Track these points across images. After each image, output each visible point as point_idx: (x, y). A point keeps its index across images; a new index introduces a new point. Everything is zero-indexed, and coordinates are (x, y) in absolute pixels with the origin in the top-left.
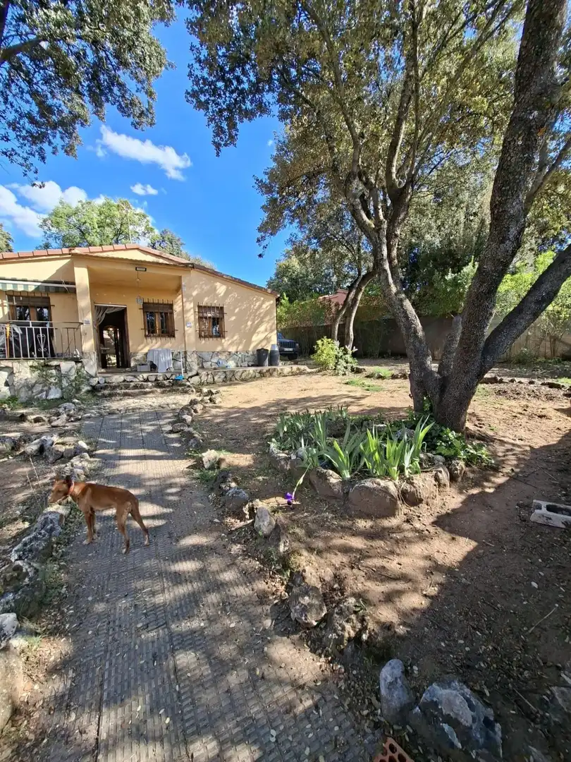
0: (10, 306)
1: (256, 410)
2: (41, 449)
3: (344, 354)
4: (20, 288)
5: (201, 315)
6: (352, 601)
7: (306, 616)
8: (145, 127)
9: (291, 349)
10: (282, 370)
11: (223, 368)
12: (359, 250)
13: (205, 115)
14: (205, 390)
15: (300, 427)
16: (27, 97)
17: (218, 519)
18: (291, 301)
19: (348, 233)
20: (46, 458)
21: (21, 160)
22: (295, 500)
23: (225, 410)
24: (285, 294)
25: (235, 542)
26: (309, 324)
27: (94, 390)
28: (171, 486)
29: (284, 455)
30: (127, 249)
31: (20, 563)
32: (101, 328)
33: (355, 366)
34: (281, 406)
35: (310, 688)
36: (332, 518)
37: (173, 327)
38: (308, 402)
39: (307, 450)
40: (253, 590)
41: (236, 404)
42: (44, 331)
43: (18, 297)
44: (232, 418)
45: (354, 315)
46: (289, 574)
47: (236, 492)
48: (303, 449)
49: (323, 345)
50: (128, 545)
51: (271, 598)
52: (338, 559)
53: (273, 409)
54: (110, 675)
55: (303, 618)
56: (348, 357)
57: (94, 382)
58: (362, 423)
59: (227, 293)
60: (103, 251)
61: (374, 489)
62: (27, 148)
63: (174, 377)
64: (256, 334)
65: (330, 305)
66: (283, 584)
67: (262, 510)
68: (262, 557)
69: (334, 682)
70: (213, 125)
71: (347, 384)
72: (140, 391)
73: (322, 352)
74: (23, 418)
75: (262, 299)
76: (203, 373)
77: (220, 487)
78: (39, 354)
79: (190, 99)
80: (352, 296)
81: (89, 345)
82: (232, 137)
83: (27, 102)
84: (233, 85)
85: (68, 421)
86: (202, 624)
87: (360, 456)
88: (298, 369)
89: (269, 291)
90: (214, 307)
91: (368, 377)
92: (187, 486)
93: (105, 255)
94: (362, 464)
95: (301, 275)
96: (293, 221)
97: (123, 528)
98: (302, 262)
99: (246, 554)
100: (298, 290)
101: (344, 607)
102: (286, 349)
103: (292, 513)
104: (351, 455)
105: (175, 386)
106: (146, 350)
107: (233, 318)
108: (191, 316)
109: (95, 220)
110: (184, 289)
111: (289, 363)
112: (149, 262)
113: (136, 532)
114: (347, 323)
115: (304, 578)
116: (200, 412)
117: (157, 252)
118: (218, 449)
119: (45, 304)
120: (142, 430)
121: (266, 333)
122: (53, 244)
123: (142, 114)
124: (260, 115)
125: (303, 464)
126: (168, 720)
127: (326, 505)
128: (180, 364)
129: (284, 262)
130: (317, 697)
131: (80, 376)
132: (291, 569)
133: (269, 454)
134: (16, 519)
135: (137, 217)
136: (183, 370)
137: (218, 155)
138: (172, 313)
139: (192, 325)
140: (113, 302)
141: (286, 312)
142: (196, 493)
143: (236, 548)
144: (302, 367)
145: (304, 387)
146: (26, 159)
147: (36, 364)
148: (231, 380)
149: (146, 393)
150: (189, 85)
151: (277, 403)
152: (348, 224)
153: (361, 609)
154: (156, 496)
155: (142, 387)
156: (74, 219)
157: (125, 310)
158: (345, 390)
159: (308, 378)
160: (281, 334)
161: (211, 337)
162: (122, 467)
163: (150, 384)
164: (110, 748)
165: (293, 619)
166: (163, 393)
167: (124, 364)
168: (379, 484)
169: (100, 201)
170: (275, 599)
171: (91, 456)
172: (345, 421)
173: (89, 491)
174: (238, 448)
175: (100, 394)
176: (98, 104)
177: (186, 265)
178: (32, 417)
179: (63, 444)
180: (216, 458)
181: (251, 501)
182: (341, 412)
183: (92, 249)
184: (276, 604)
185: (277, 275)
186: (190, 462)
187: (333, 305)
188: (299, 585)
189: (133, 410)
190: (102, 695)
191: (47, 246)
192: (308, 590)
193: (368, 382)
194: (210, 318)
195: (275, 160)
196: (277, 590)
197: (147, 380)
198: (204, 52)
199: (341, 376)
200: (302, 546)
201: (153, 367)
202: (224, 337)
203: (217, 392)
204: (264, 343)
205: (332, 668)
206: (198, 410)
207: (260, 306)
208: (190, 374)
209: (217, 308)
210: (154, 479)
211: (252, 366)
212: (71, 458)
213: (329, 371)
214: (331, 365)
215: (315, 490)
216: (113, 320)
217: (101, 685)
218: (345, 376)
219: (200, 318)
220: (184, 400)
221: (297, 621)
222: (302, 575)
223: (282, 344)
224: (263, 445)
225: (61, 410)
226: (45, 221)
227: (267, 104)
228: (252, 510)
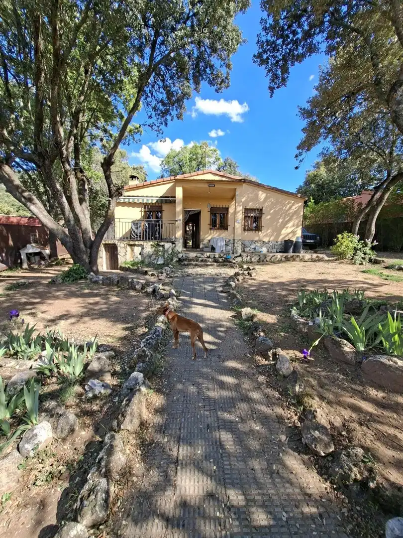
0: (145, 211)
1: (281, 284)
2: (154, 291)
3: (363, 247)
4: (150, 202)
5: (246, 215)
6: (360, 451)
7: (316, 445)
8: (223, 90)
9: (312, 241)
10: (303, 256)
11: (259, 252)
12: (391, 153)
13: (266, 68)
14: (245, 267)
15: (317, 301)
16: (162, 90)
17: (250, 354)
18: (316, 203)
19: (381, 139)
20: (156, 296)
21: (156, 128)
22: (310, 356)
23: (258, 282)
24: (311, 198)
25: (261, 374)
26: (330, 221)
27: (180, 260)
28: (221, 326)
29: (303, 320)
30: (204, 174)
31: (144, 348)
32: (186, 223)
33: (373, 257)
34: (302, 284)
35: (316, 500)
36: (343, 379)
37: (227, 223)
38: (324, 283)
39: (324, 320)
40: (273, 410)
41: (266, 278)
42: (159, 225)
43: (148, 206)
44: (262, 288)
45: (378, 213)
46: (302, 409)
47: (264, 340)
48: (320, 319)
49: (343, 238)
50: (195, 355)
51: (286, 421)
52: (347, 414)
53: (294, 285)
54: (184, 425)
55: (313, 446)
56: (367, 250)
57: (180, 256)
58: (379, 307)
59: (265, 199)
60: (191, 176)
61: (390, 366)
62: (159, 120)
63: (225, 256)
64: (285, 229)
65: (353, 205)
66: (296, 415)
67: (283, 357)
68: (281, 390)
69: (337, 506)
70: (270, 74)
71: (364, 272)
72: (204, 263)
73: (342, 244)
74: (146, 273)
75: (293, 202)
76: (244, 255)
77: (252, 334)
78: (155, 238)
79: (256, 60)
80: (378, 196)
81: (179, 234)
82: (284, 80)
83: (161, 93)
84: (289, 38)
85: (166, 277)
86: (237, 419)
87: (376, 335)
88: (317, 257)
89: (299, 195)
90: (255, 209)
91: (386, 268)
92: (230, 328)
93: (192, 178)
94: (378, 341)
95: (328, 182)
96: (327, 136)
97: (193, 345)
98: (330, 170)
99: (269, 385)
100: (323, 194)
101: (351, 453)
102: (308, 241)
103: (306, 365)
104: (367, 331)
105: (225, 262)
106: (209, 238)
107: (269, 217)
108: (240, 216)
109: (188, 158)
110: (237, 197)
111: (310, 251)
112: (217, 181)
113: (200, 349)
114: (370, 221)
115: (315, 417)
116: (241, 281)
117: (222, 174)
118: (253, 308)
119: (160, 210)
120: (205, 288)
121: (293, 228)
122: (166, 175)
123: (223, 81)
124: (309, 55)
125: (320, 331)
126: (215, 467)
127: (338, 367)
128: (230, 248)
129: (313, 172)
130: (322, 510)
131: (173, 251)
132: (304, 406)
133: (291, 318)
134: (142, 326)
135: (211, 152)
136: (231, 252)
137: (271, 96)
138: (227, 214)
139: (240, 221)
140: (194, 208)
141: (311, 212)
142: (236, 334)
143: (262, 378)
144: (321, 256)
145: (323, 271)
146: (158, 127)
147: (153, 244)
148: (263, 261)
149: (207, 265)
150: (256, 50)
151: (298, 281)
152: (381, 131)
153: (370, 461)
154: (212, 330)
155: (206, 261)
156: (176, 159)
157: (200, 212)
158: (361, 277)
159: (326, 265)
160: (305, 228)
161: (252, 230)
162: (193, 309)
163: (210, 260)
164: (184, 466)
165: (304, 443)
166: (218, 266)
167: (196, 246)
168: (396, 363)
169: (191, 145)
170: (290, 423)
171: (177, 299)
172: (361, 302)
173: (176, 319)
174: (266, 309)
175: (183, 263)
176: (197, 83)
177: (240, 181)
178: (150, 273)
179: (164, 290)
180: (250, 313)
181: (275, 349)
182: (358, 295)
183: (186, 175)
184: (290, 427)
185: (305, 183)
186: (233, 314)
187: (356, 205)
188: (311, 421)
189: (200, 275)
190: (180, 435)
191: (162, 177)
192: (319, 427)
193: (386, 272)
194: (252, 217)
195: (317, 89)
196: (291, 417)
197: (209, 257)
198: (270, 21)
199: (358, 266)
200: (315, 393)
201: (213, 249)
202: (261, 231)
203: (253, 269)
204: (290, 235)
205: (337, 495)
206: (240, 279)
207: (290, 208)
208: (236, 255)
209: (258, 209)
210: (211, 320)
211: (280, 252)
212: (167, 298)
213: (347, 260)
214: (349, 255)
215: (329, 353)
216: (193, 219)
217: (180, 429)
218: (361, 266)
219: (245, 217)
220: (231, 272)
221: (307, 446)
222: (313, 414)
223: (305, 237)
224: (285, 310)
225: (163, 271)
226: (162, 162)
227: (317, 44)
228: (275, 355)
